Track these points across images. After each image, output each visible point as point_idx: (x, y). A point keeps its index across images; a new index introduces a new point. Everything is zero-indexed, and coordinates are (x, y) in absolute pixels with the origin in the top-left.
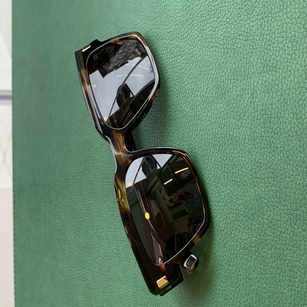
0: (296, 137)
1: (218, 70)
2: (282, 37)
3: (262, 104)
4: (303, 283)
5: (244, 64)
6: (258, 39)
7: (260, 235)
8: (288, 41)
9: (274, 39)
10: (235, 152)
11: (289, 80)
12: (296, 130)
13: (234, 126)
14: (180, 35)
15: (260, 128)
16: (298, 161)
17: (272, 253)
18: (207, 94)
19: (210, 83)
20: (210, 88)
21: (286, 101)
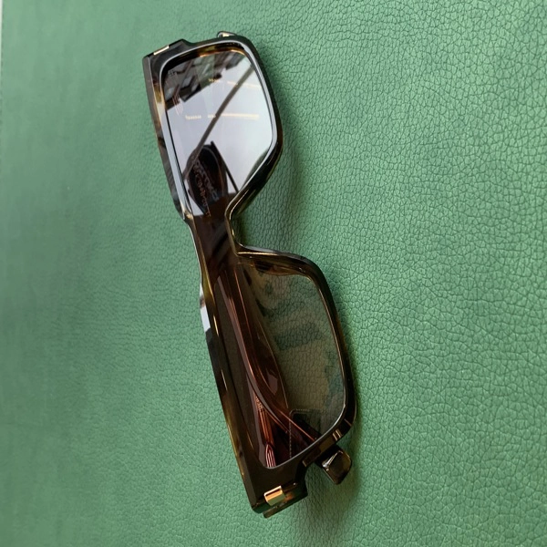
0: (477, 176)
1: (351, 78)
2: (457, 11)
3: (423, 126)
4: (488, 423)
5: (394, 64)
6: (417, 18)
7: (416, 349)
8: (466, 17)
9: (444, 15)
10: (378, 213)
11: (468, 82)
12: (478, 165)
13: (377, 169)
14: (289, 24)
15: (420, 167)
16: (481, 216)
17: (437, 378)
18: (333, 120)
19: (337, 100)
20: (337, 110)
21: (462, 118)
